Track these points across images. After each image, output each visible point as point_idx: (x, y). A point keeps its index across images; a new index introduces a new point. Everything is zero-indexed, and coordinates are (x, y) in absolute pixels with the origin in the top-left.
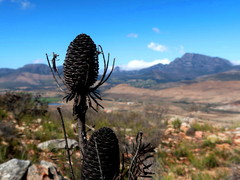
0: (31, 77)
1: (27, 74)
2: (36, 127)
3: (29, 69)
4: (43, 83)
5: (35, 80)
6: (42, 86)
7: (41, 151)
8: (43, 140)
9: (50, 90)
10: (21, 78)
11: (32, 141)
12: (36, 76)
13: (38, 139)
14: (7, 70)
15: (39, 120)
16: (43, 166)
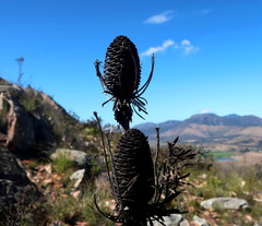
0: (198, 129)
1: (194, 125)
2: (200, 183)
3: (195, 120)
4: (212, 135)
5: (204, 132)
6: (211, 138)
7: (204, 209)
8: (207, 197)
9: (221, 142)
10: (187, 131)
11: (194, 198)
12: (204, 127)
13: (201, 195)
14: (174, 122)
15: (204, 176)
16: (196, 222)
